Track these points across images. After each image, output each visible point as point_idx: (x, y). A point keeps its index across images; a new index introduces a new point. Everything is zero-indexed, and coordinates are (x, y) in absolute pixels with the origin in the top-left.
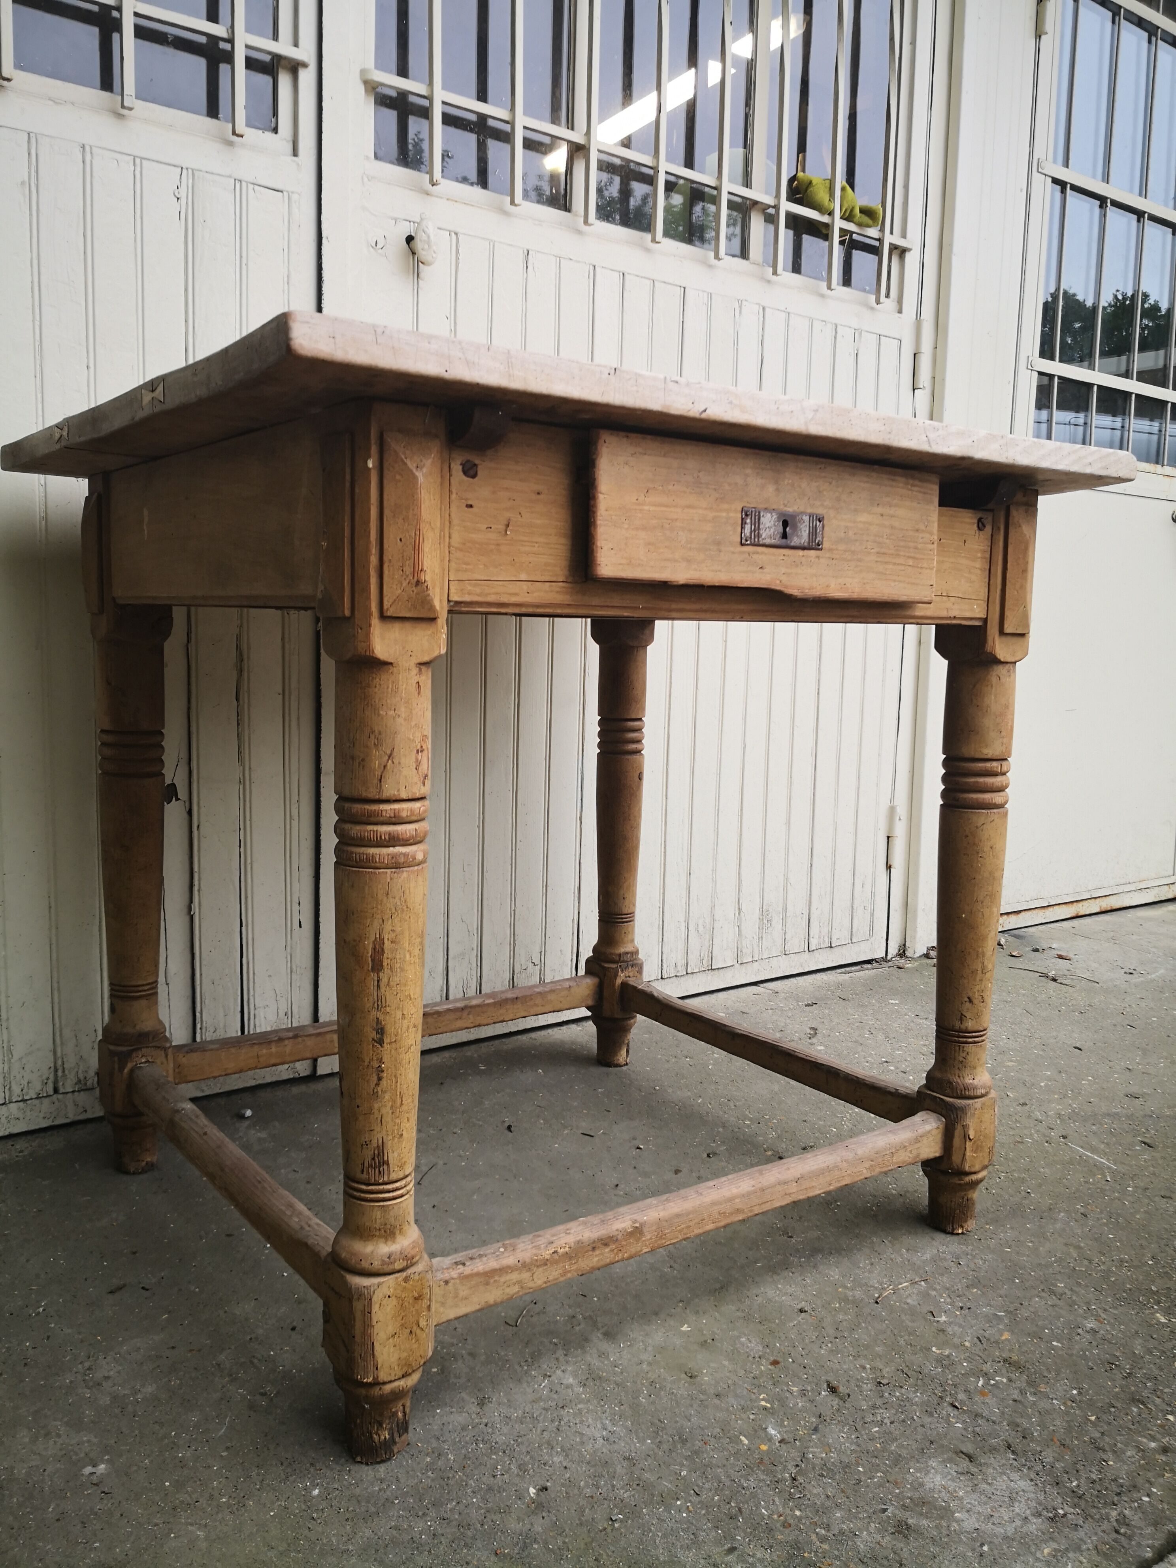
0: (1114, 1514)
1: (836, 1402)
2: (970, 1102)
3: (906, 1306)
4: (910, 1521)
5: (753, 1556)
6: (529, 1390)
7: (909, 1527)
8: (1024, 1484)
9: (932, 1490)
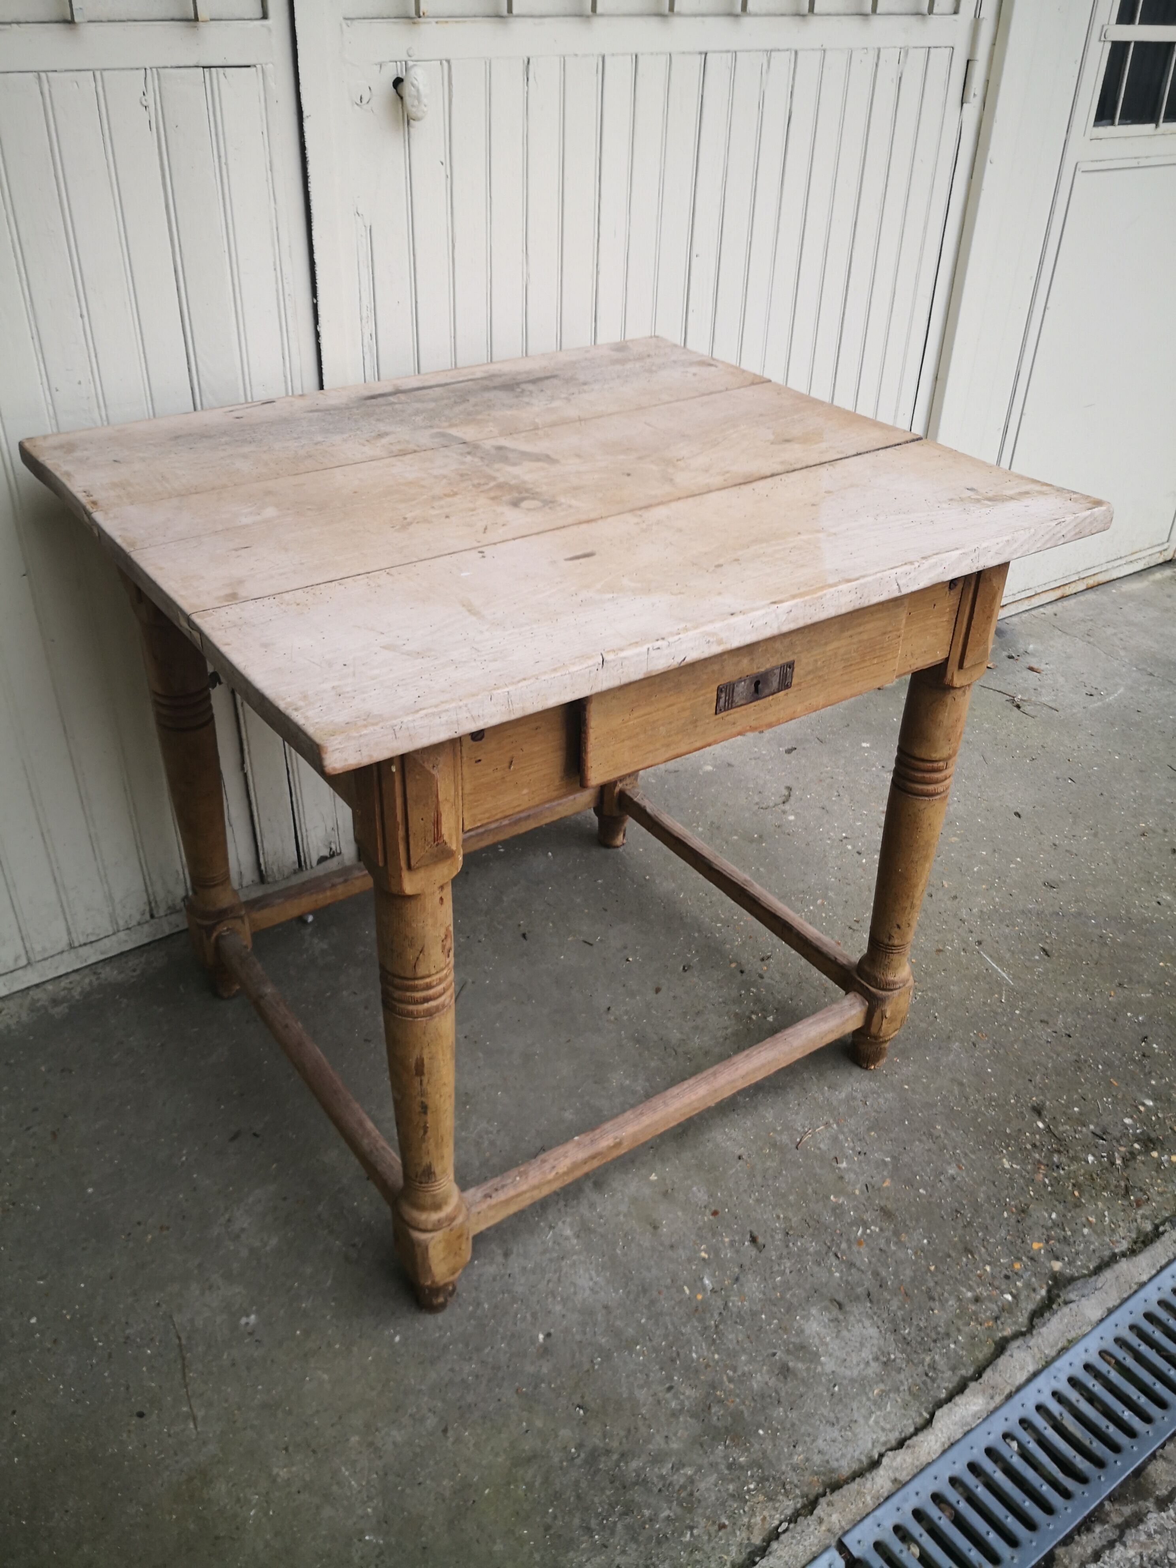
0: (928, 1359)
1: (754, 1252)
2: (889, 993)
3: (818, 1152)
4: (791, 1364)
5: (684, 1394)
6: (539, 1241)
7: (788, 1369)
8: (873, 1331)
9: (809, 1337)
